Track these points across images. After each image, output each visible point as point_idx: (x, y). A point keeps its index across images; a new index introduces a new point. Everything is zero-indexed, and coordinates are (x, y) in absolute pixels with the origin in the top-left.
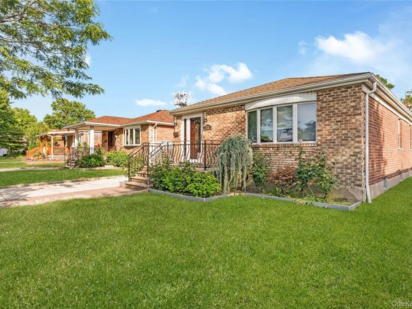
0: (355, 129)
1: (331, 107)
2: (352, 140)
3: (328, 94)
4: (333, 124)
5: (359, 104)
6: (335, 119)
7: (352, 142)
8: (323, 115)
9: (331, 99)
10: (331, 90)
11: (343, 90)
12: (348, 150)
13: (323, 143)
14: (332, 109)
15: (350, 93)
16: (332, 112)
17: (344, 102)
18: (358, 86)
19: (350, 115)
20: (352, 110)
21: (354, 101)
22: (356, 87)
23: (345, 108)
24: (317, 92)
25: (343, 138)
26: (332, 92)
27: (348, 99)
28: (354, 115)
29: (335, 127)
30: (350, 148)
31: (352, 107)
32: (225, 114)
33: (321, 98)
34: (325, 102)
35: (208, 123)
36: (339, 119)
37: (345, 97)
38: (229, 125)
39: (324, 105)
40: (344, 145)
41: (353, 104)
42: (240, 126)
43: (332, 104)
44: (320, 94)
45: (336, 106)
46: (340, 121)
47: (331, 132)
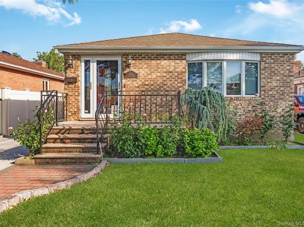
0: (289, 87)
1: (273, 68)
2: (288, 95)
3: (270, 57)
4: (273, 82)
5: (292, 68)
6: (275, 78)
7: (287, 97)
8: (266, 74)
9: (272, 61)
10: (273, 54)
11: (281, 55)
12: (284, 103)
13: (266, 97)
14: (273, 70)
15: (286, 59)
16: (273, 72)
17: (282, 66)
18: (292, 55)
19: (286, 76)
20: (287, 72)
21: (289, 66)
22: (290, 55)
23: (282, 70)
24: (261, 53)
25: (281, 93)
26: (273, 56)
27: (285, 64)
28: (289, 76)
29: (275, 84)
30: (285, 101)
31: (288, 70)
32: (158, 62)
33: (264, 59)
34: (267, 63)
35: (132, 69)
36: (278, 78)
37: (283, 61)
38: (164, 74)
39: (267, 65)
40: (281, 99)
41: (288, 68)
42: (180, 76)
43: (273, 65)
44: (263, 56)
45: (276, 67)
46: (279, 80)
47: (272, 89)
